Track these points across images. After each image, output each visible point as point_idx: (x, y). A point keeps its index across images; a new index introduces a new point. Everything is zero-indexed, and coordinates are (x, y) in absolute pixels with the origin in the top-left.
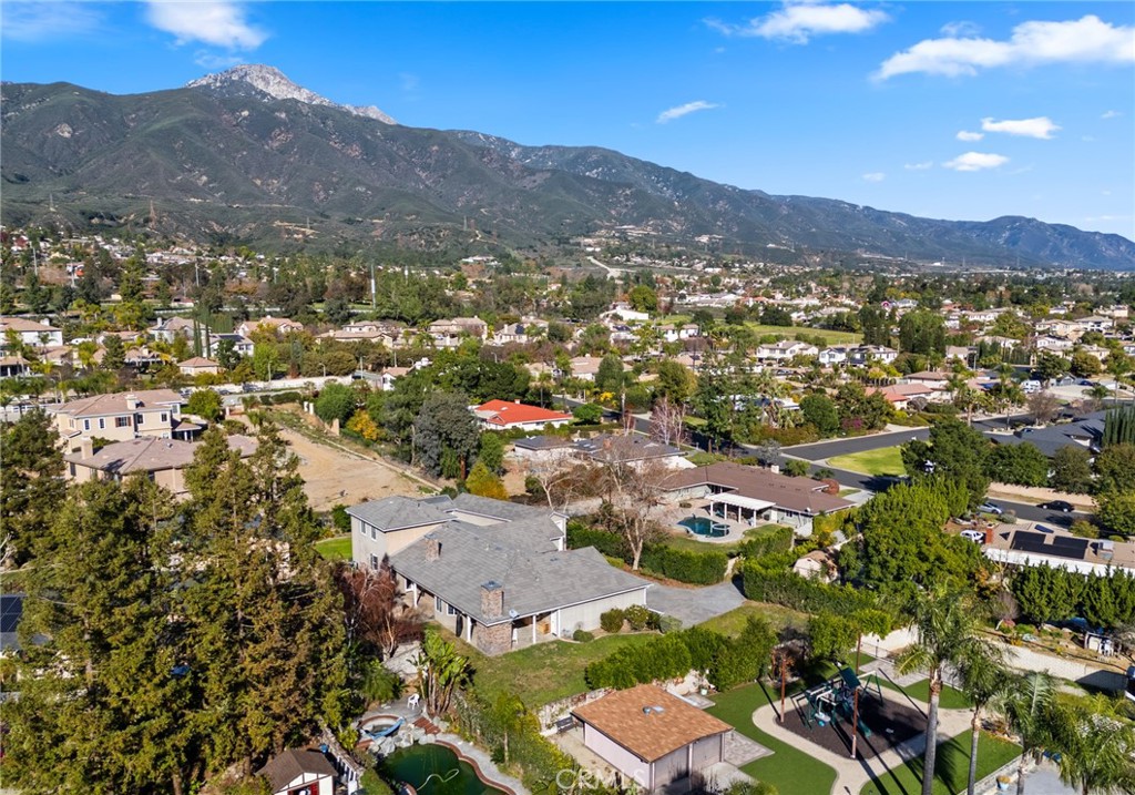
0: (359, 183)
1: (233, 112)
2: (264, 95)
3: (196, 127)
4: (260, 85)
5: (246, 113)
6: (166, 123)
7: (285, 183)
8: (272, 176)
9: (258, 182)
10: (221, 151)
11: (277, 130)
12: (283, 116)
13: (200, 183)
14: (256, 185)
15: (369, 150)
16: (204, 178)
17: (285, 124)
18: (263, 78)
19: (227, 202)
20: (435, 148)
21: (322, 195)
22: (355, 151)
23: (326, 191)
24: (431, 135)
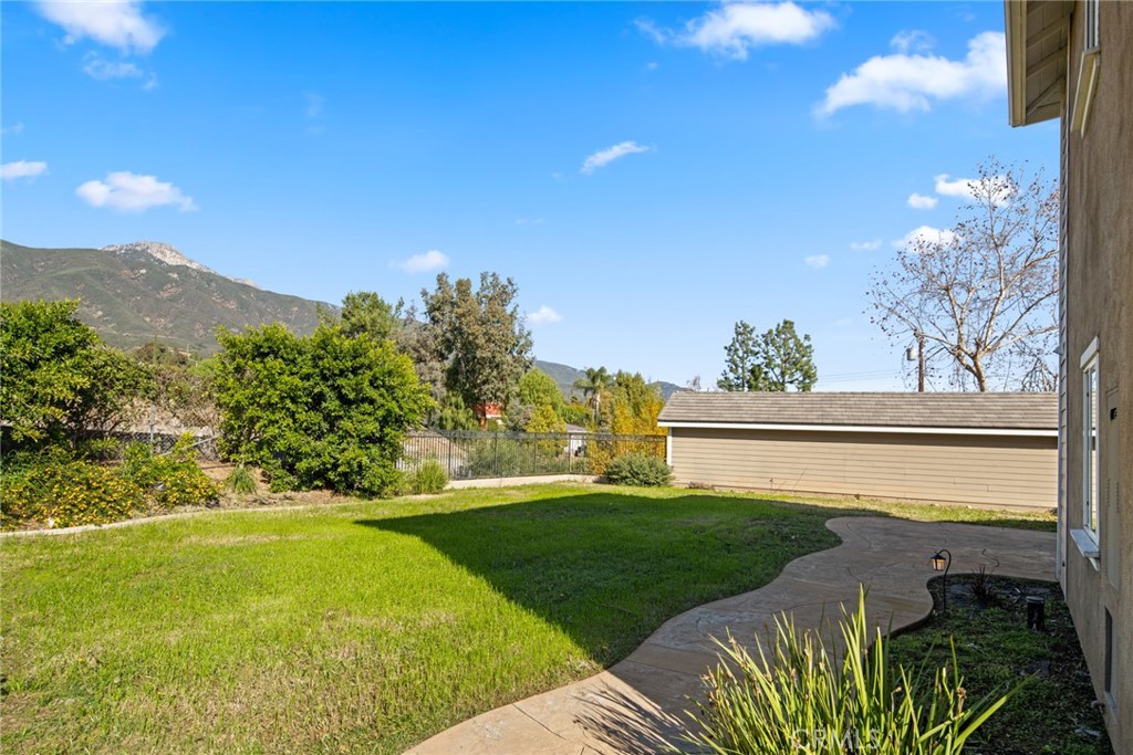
0: (234, 326)
1: (132, 269)
2: (161, 262)
3: (99, 276)
4: (159, 256)
5: (144, 271)
6: (72, 271)
7: (171, 322)
8: (160, 316)
9: (148, 319)
10: (118, 295)
11: (169, 286)
12: (175, 276)
13: (96, 316)
14: (145, 321)
15: (243, 305)
16: (100, 313)
17: (176, 281)
18: (162, 253)
19: (118, 331)
20: (296, 309)
21: (202, 332)
22: (232, 305)
23: (205, 330)
24: (294, 300)
